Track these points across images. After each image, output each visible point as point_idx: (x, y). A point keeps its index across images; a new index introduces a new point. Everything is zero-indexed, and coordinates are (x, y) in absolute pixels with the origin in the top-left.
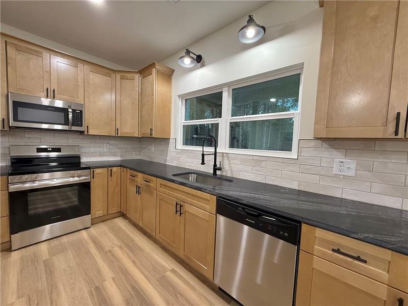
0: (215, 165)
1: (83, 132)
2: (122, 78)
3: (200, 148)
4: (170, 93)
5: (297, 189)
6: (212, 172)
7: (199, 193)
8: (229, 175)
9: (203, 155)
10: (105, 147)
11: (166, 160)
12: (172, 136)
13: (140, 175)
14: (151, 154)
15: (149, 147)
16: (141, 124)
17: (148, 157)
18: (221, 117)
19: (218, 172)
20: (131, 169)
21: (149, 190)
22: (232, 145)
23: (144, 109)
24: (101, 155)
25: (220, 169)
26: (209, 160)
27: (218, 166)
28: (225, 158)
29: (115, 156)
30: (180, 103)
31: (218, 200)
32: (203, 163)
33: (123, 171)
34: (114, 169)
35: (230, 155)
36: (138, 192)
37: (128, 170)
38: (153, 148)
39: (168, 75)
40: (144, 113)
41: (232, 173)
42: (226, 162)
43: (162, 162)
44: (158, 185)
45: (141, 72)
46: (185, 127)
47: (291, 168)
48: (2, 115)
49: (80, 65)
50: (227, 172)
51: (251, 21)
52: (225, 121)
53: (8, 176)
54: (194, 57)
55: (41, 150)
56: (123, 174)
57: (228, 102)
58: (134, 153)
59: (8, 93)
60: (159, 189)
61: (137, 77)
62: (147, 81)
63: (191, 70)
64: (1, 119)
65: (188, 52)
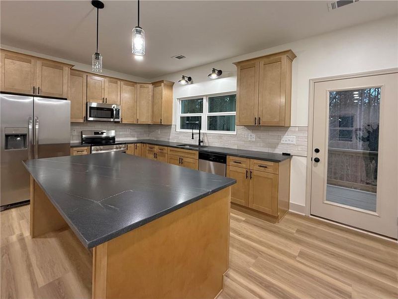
0: (200, 140)
1: (119, 122)
2: (141, 87)
3: (191, 131)
4: (172, 96)
5: (236, 148)
6: (197, 144)
7: (191, 151)
8: (207, 145)
9: (193, 134)
10: (128, 131)
11: (169, 139)
12: (173, 123)
13: (157, 147)
14: (160, 136)
15: (157, 131)
16: (153, 115)
17: (155, 137)
18: (202, 113)
19: (201, 144)
21: (163, 155)
22: (209, 129)
23: (155, 107)
24: (126, 136)
25: (202, 142)
26: (196, 137)
28: (205, 136)
29: (134, 137)
30: (178, 103)
31: (199, 153)
32: (193, 138)
33: (143, 146)
34: (138, 144)
35: (207, 134)
36: (156, 157)
37: (147, 145)
38: (159, 131)
39: (171, 86)
40: (155, 109)
41: (209, 144)
42: (205, 138)
43: (167, 140)
44: (169, 151)
45: (153, 84)
46: (182, 118)
47: (234, 139)
48: (84, 115)
49: (119, 82)
50: (206, 143)
51: (214, 71)
52: (205, 115)
53: (91, 146)
54: (186, 79)
55: (96, 133)
56: (143, 148)
57: (206, 105)
58: (145, 135)
59: (87, 103)
60: (169, 152)
61: (151, 86)
62: (158, 89)
63: (185, 85)
64: (84, 117)
65: (183, 78)
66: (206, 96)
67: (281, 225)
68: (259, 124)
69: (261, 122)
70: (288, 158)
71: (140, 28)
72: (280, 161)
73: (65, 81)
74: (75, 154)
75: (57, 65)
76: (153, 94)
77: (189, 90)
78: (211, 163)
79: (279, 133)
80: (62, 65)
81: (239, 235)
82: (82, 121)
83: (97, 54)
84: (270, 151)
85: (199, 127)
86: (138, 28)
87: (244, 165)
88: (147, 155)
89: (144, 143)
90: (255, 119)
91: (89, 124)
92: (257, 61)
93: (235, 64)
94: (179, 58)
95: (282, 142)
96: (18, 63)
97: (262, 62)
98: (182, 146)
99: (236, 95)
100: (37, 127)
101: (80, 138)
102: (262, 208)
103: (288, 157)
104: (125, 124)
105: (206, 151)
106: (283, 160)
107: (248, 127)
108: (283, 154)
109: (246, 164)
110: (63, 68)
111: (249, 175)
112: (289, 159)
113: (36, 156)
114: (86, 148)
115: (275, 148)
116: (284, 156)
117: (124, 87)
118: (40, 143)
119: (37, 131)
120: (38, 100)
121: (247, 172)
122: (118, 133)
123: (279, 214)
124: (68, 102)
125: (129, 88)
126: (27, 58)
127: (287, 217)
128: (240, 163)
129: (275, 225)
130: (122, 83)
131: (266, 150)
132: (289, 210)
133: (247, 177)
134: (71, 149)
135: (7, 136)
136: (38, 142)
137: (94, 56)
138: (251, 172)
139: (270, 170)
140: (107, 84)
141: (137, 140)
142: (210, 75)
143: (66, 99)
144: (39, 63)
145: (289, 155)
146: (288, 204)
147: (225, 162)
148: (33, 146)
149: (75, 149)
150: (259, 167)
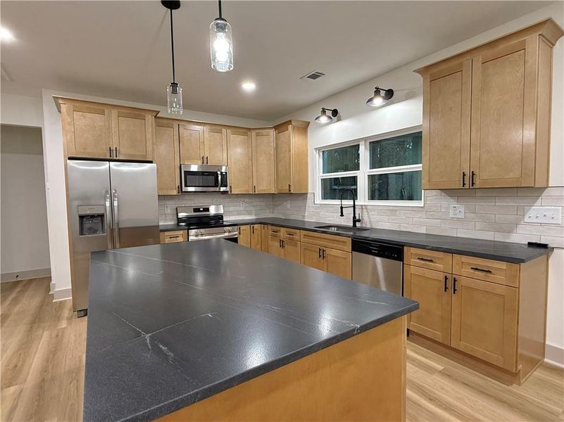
0: (354, 217)
1: (227, 192)
2: (257, 135)
3: (337, 202)
4: (306, 145)
5: (424, 232)
6: (351, 224)
9: (342, 208)
10: (241, 206)
11: (304, 217)
12: (310, 191)
13: (283, 230)
14: (287, 211)
15: (285, 204)
17: (284, 214)
18: (358, 169)
19: (358, 225)
20: (273, 225)
21: (293, 242)
22: (372, 197)
23: (280, 165)
24: (239, 214)
25: (359, 221)
26: (348, 213)
27: (357, 218)
28: (365, 210)
29: (250, 214)
30: (317, 156)
31: (352, 240)
32: (342, 215)
33: (264, 228)
34: (256, 226)
35: (368, 207)
36: (282, 246)
37: (270, 227)
38: (288, 205)
39: (304, 128)
40: (280, 169)
41: (371, 223)
42: (365, 213)
43: (300, 218)
44: (302, 236)
45: (276, 128)
46: (324, 181)
47: (420, 215)
48: (178, 183)
49: (224, 130)
50: (367, 224)
51: (377, 91)
52: (363, 173)
53: (188, 230)
54: (329, 113)
55: (196, 210)
56: (263, 231)
57: (364, 154)
58: (267, 211)
59: (180, 165)
60: (303, 240)
61: (272, 133)
62: (283, 136)
63: (328, 124)
64: (177, 186)
65: (324, 111)
66: (365, 139)
67: (526, 390)
68: (473, 184)
69: (477, 181)
70: (541, 255)
71: (223, 19)
72: (523, 261)
73: (149, 136)
74: (167, 240)
75: (137, 114)
76: (277, 145)
77: (335, 133)
78: (378, 260)
79: (520, 202)
80: (143, 113)
81: (431, 400)
82: (175, 192)
83: (174, 85)
84: (499, 237)
85: (353, 195)
86: (219, 21)
87: (440, 266)
88: (270, 242)
89: (264, 224)
90: (464, 175)
91: (187, 197)
92: (468, 57)
93: (419, 71)
94: (314, 77)
95: (527, 219)
96: (89, 115)
97: (478, 58)
98: (324, 229)
99: (421, 132)
100: (116, 204)
101: (175, 218)
102: (479, 351)
103: (543, 250)
104: (237, 194)
105: (365, 239)
106: (530, 258)
107: (450, 192)
108: (530, 244)
109: (444, 264)
110: (145, 117)
111: (450, 284)
112: (545, 257)
113: (118, 245)
114: (181, 232)
115: (510, 231)
116: (531, 249)
117: (233, 137)
118: (121, 226)
119: (116, 208)
120: (115, 165)
121: (446, 278)
122: (227, 209)
123: (520, 367)
124: (154, 165)
125: (240, 138)
126: (100, 108)
127: (538, 373)
128: (431, 261)
129: (510, 387)
130: (229, 131)
131: (489, 236)
132: (546, 360)
133: (446, 288)
134: (161, 233)
135: (82, 217)
136: (118, 224)
137: (169, 89)
138: (455, 280)
139: (499, 277)
140: (207, 135)
141: (256, 219)
142: (370, 100)
143: (151, 162)
144: (114, 112)
145: (545, 246)
146: (542, 348)
147: (400, 257)
148: (112, 230)
149: (167, 233)
150: (472, 271)
